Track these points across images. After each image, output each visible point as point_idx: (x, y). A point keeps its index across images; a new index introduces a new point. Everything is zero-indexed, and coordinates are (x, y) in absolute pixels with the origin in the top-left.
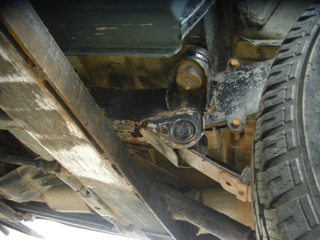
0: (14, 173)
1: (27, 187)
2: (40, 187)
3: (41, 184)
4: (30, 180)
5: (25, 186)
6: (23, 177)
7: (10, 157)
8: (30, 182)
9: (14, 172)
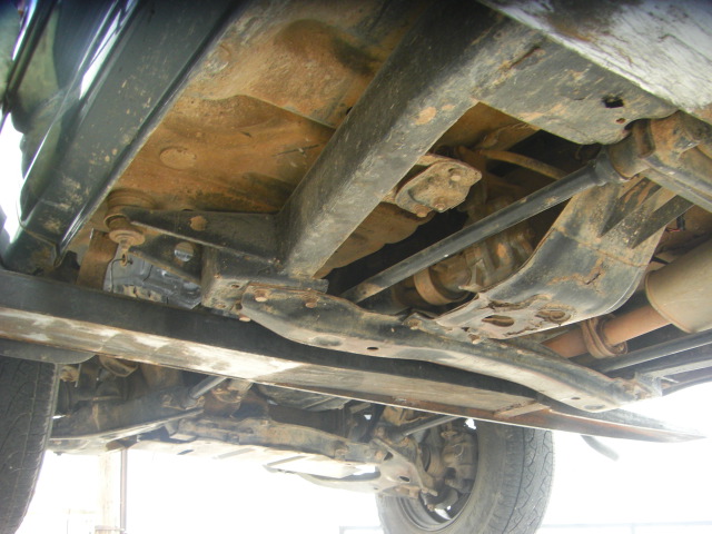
0: (552, 237)
1: (599, 262)
2: (630, 252)
3: (628, 245)
4: (599, 241)
5: (593, 260)
6: (577, 238)
7: (524, 201)
8: (599, 246)
9: (550, 236)
